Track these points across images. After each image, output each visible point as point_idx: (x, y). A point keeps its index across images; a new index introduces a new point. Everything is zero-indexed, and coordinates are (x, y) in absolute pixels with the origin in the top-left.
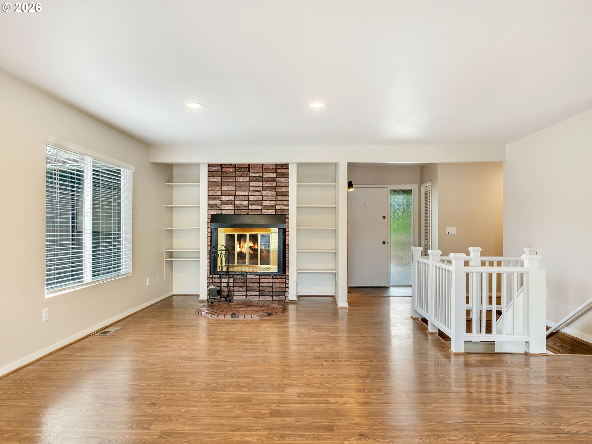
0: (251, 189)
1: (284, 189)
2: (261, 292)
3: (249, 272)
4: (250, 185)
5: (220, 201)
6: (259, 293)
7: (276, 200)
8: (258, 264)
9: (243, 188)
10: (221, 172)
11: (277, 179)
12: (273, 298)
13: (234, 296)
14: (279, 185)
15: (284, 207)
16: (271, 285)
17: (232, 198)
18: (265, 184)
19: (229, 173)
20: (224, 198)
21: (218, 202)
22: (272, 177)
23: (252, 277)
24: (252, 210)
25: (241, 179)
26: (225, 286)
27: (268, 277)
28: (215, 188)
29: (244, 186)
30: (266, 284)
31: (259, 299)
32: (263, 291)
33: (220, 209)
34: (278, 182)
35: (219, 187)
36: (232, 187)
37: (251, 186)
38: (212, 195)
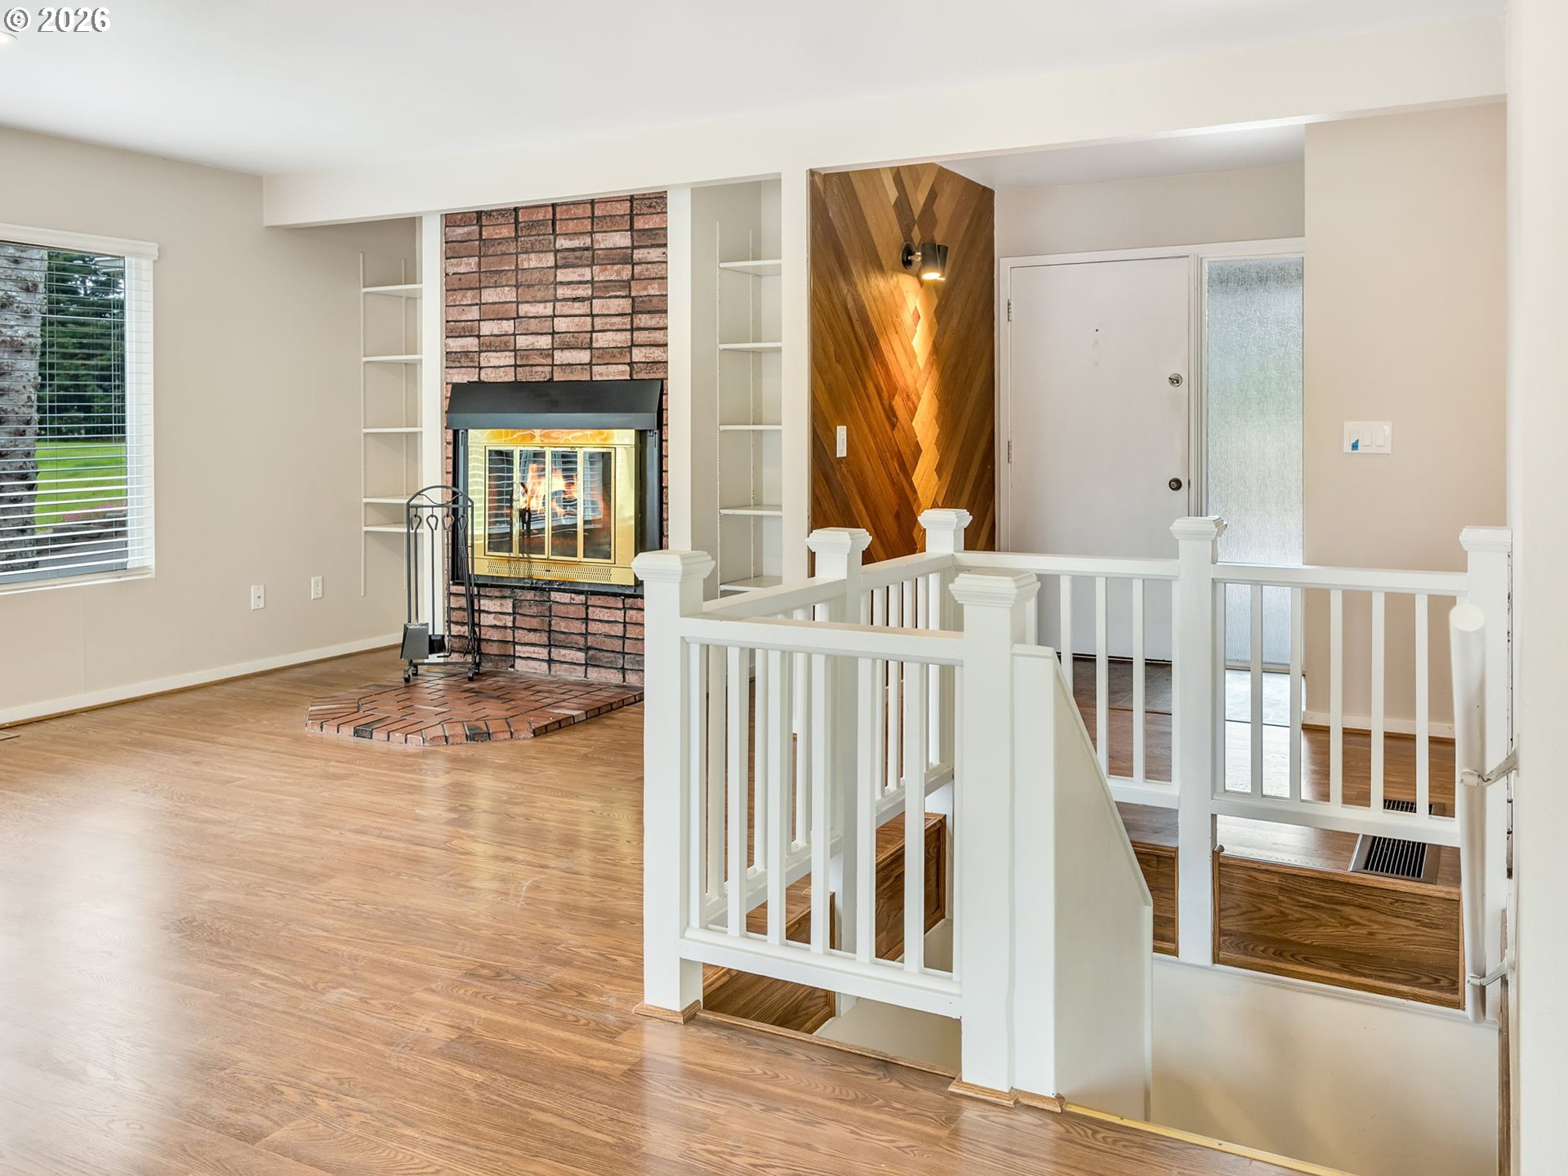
0: (562, 292)
1: (656, 286)
2: (590, 652)
3: (556, 581)
4: (558, 279)
5: (477, 340)
6: (586, 654)
7: (632, 330)
8: (576, 556)
9: (539, 290)
10: (477, 243)
11: (635, 251)
12: (627, 677)
13: (517, 661)
14: (640, 273)
15: (656, 354)
16: (618, 630)
17: (508, 326)
18: (602, 275)
19: (499, 244)
20: (487, 328)
21: (471, 343)
22: (620, 248)
23: (565, 598)
24: (562, 365)
25: (532, 261)
26: (493, 624)
27: (611, 601)
28: (464, 296)
29: (540, 283)
30: (606, 625)
31: (585, 677)
32: (597, 649)
33: (477, 364)
34: (638, 264)
35: (474, 292)
36: (507, 289)
37: (561, 283)
38: (454, 319)
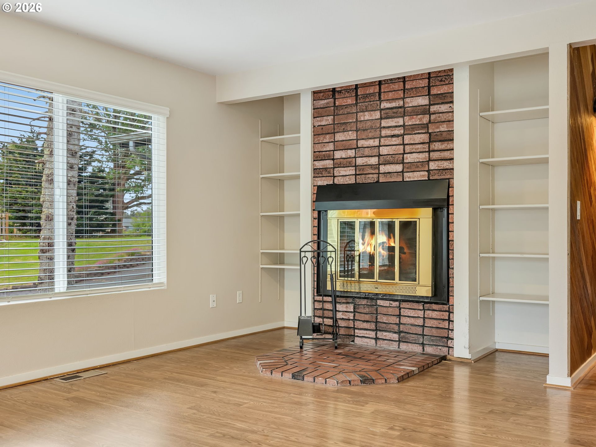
0: (384, 132)
1: (445, 126)
2: (402, 334)
3: (380, 294)
4: (382, 125)
5: (332, 162)
6: (399, 335)
7: (429, 152)
8: (395, 280)
9: (371, 132)
10: (333, 108)
11: (431, 107)
12: (425, 349)
13: (356, 338)
14: (435, 119)
15: (446, 164)
16: (420, 322)
17: (351, 153)
18: (409, 121)
19: (346, 108)
20: (338, 155)
21: (329, 163)
22: (422, 106)
23: (387, 303)
24: (385, 173)
25: (367, 116)
26: (341, 318)
27: (415, 306)
28: (324, 138)
29: (372, 128)
30: (412, 319)
31: (399, 348)
32: (406, 332)
33: (332, 175)
34: (433, 114)
35: (330, 135)
36: (350, 132)
37: (384, 127)
38: (319, 151)
